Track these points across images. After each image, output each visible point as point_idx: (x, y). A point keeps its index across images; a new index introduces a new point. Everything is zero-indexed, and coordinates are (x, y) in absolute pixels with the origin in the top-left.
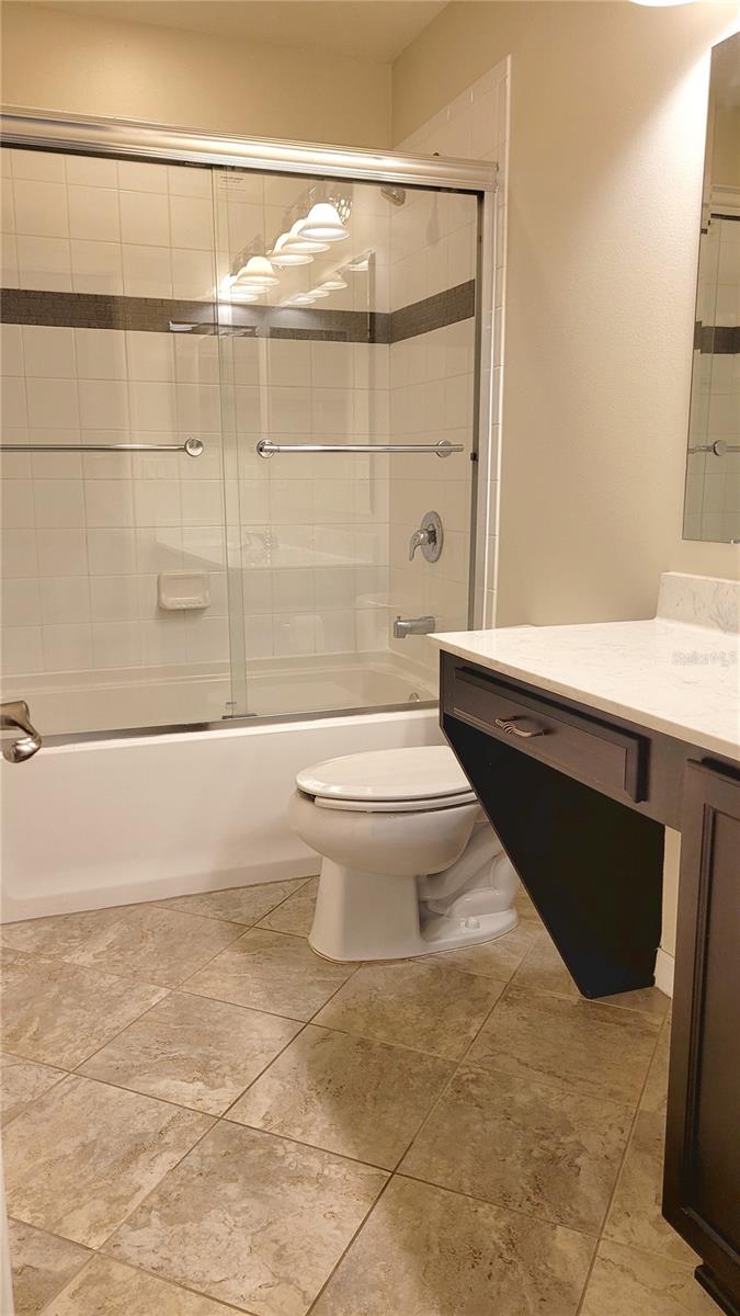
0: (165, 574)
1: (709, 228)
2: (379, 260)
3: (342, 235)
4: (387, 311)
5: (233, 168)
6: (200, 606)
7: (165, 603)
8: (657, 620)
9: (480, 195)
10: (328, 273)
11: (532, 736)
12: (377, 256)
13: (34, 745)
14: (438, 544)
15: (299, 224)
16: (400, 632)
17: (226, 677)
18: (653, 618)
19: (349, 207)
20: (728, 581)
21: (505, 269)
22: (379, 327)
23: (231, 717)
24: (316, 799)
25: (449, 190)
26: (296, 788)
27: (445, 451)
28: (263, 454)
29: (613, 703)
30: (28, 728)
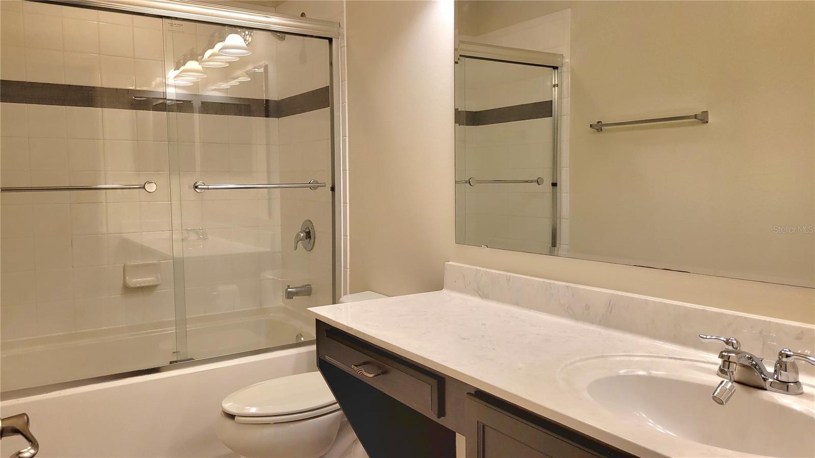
0: (129, 264)
1: (459, 61)
2: (270, 69)
3: (247, 53)
4: (276, 99)
5: (176, 18)
6: (154, 284)
7: (130, 284)
8: (444, 291)
9: (330, 40)
10: (238, 73)
11: (375, 376)
12: (269, 66)
13: (32, 451)
14: (312, 240)
15: (219, 46)
16: (290, 295)
17: (172, 330)
18: (441, 290)
19: (250, 35)
20: (482, 269)
21: (346, 82)
22: (271, 108)
23: (176, 362)
24: (236, 418)
25: (312, 36)
26: (221, 410)
27: (315, 186)
28: (197, 190)
29: (422, 357)
30: (28, 435)
